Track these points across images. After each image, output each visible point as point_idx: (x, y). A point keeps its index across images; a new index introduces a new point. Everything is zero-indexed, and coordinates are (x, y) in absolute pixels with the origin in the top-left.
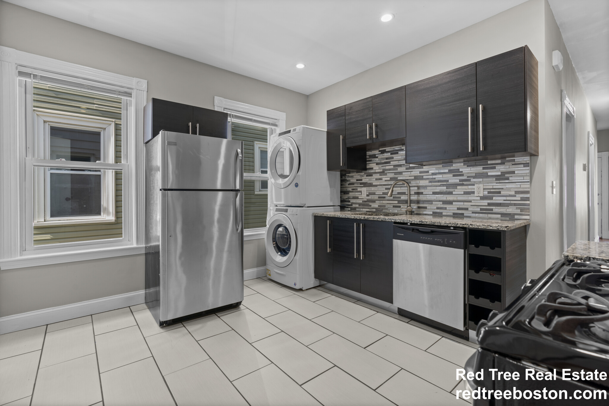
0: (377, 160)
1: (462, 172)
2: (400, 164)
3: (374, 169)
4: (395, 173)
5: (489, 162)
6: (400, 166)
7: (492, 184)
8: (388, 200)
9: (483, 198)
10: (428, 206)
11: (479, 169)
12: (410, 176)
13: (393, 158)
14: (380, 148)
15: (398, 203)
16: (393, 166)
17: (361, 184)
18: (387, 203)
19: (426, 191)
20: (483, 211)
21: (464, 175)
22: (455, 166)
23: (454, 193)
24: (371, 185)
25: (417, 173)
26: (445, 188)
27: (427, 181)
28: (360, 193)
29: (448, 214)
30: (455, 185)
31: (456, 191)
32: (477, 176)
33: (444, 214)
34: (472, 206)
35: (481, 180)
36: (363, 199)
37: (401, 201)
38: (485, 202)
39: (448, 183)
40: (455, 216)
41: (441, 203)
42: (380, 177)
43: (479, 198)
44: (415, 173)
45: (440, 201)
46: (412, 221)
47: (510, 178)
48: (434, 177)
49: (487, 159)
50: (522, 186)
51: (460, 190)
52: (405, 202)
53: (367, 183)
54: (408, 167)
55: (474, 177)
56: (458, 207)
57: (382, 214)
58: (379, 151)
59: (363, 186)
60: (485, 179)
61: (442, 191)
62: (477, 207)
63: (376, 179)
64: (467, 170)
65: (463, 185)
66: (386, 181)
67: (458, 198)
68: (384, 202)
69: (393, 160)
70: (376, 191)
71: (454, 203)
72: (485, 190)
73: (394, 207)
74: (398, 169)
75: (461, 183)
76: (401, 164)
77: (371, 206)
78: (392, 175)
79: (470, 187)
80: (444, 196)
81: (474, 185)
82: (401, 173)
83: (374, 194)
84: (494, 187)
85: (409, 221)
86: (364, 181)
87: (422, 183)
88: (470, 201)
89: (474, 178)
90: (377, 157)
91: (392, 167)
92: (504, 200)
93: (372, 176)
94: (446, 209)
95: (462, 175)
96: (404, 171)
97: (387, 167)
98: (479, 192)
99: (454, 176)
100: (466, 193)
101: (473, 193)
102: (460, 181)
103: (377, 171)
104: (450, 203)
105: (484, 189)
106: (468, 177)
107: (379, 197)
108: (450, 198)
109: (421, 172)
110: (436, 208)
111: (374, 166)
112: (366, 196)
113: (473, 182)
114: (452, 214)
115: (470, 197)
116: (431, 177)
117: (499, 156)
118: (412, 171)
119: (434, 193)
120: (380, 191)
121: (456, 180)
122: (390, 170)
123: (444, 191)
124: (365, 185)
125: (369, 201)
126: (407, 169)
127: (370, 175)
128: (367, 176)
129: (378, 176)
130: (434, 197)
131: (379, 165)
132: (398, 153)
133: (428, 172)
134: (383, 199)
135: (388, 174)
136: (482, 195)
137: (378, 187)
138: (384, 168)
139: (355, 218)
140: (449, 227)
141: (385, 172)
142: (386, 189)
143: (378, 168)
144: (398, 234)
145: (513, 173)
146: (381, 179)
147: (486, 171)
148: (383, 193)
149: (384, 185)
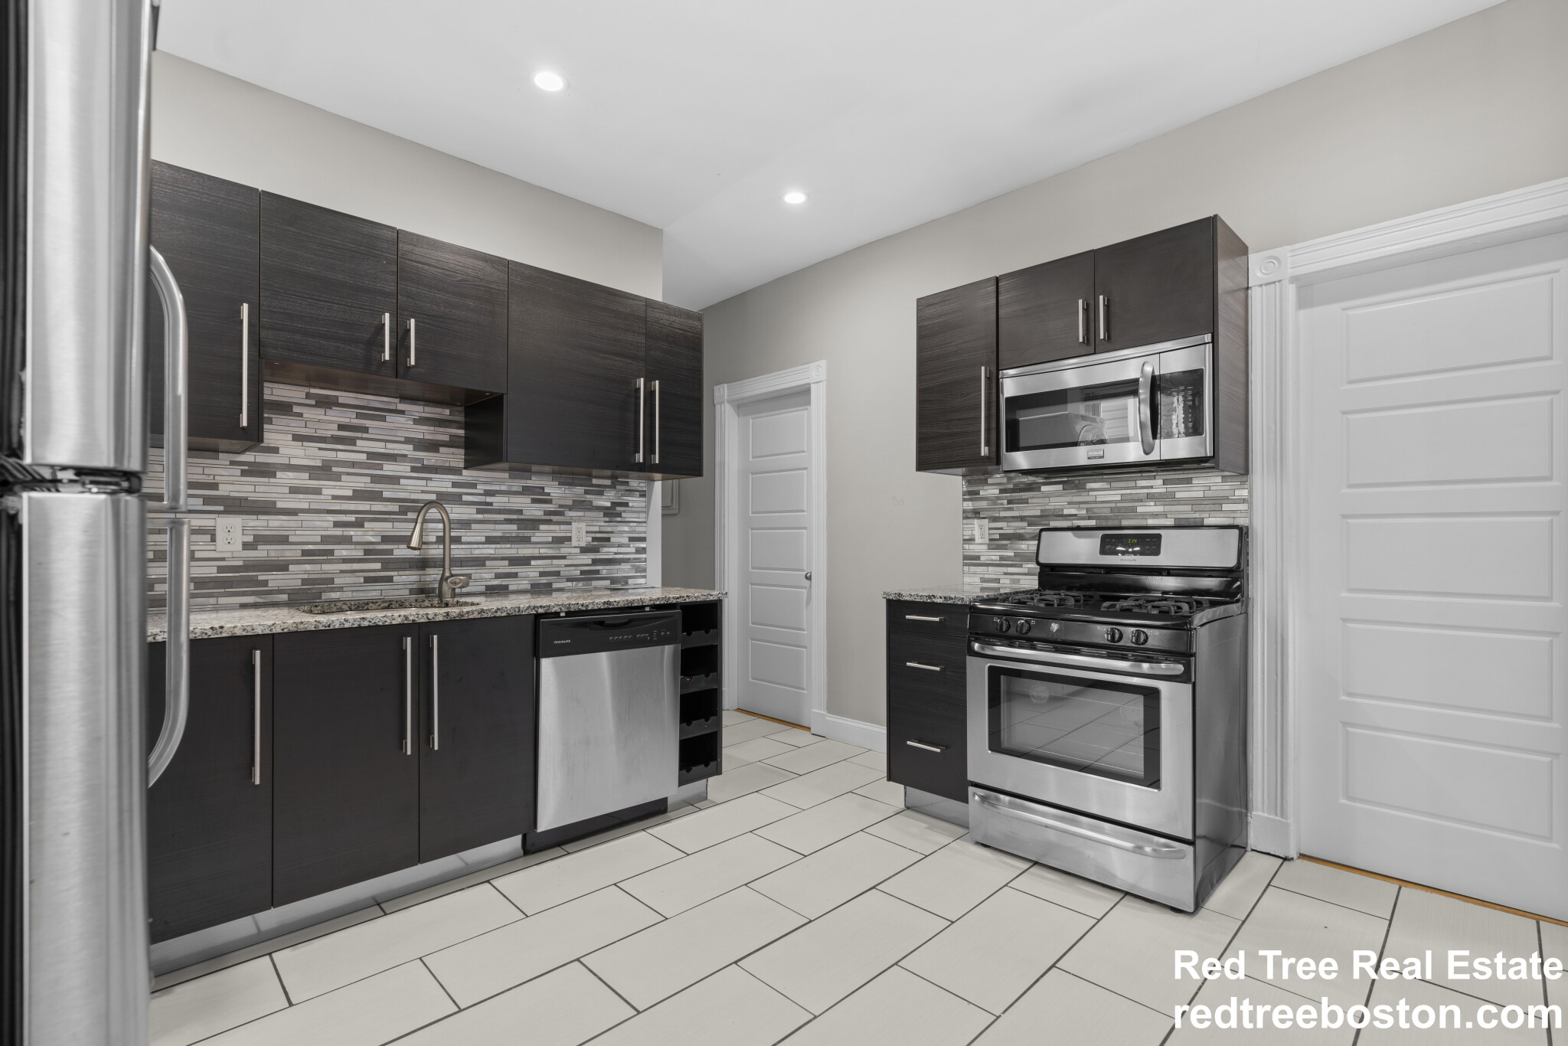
0: (297, 426)
1: (549, 494)
2: (391, 452)
3: (281, 451)
4: (375, 479)
5: (595, 481)
6: (392, 458)
7: (598, 524)
8: (345, 561)
9: (584, 550)
10: (474, 571)
11: (578, 492)
12: (423, 492)
13: (365, 430)
14: (315, 387)
15: (383, 569)
16: (365, 455)
17: (207, 500)
18: (342, 572)
19: (468, 534)
20: (588, 575)
21: (554, 502)
22: (535, 482)
23: (533, 539)
24: (267, 508)
26: (514, 527)
27: (473, 510)
28: (208, 538)
29: (521, 587)
30: (534, 524)
31: (536, 534)
32: (579, 505)
33: (511, 588)
34: (566, 566)
35: (581, 514)
36: (223, 559)
37: (395, 563)
38: (587, 559)
39: (521, 517)
40: (537, 589)
41: (506, 563)
42: (314, 483)
43: (578, 551)
44: (441, 484)
45: (503, 559)
46: (587, 606)
47: (623, 515)
48: (489, 499)
49: (591, 476)
50: (638, 529)
51: (545, 533)
52: (408, 564)
53: (246, 499)
54: (420, 465)
55: (571, 508)
56: (542, 570)
57: (345, 607)
58: (308, 396)
59: (221, 508)
60: (588, 514)
61: (508, 535)
62: (576, 568)
63: (294, 490)
64: (555, 491)
65: (549, 522)
66: (335, 497)
67: (542, 551)
68: (326, 567)
69: (365, 435)
70: (293, 533)
71: (533, 562)
72: (588, 535)
73: (367, 580)
74: (385, 467)
75: (548, 517)
76: (396, 452)
77: (265, 583)
78: (363, 483)
79: (563, 527)
80: (513, 546)
81: (570, 523)
82: (394, 480)
83: (284, 540)
84: (603, 529)
86: (224, 490)
87: (456, 512)
88: (564, 557)
89: (570, 510)
90: (301, 415)
91: (363, 457)
92: (615, 554)
93: (274, 476)
94: (515, 575)
95: (549, 502)
96: (403, 474)
97: (342, 456)
98: (579, 538)
99: (534, 501)
100: (557, 540)
101: (569, 539)
102: (547, 513)
103: (294, 462)
104: (525, 561)
105: (587, 532)
106: (561, 506)
107: (304, 553)
108: (525, 551)
109: (454, 485)
110: (493, 575)
111: (282, 442)
112: (240, 547)
113: (569, 518)
114: (529, 588)
115: (564, 549)
116: (483, 499)
117: (608, 473)
118: (430, 479)
119: (490, 540)
120: (313, 529)
121: (536, 511)
122: (353, 464)
123: (514, 535)
124: (236, 506)
125: (249, 566)
126: (413, 469)
127: (266, 471)
128: (244, 473)
129: (302, 479)
130: (489, 550)
131: (305, 444)
132: (383, 419)
133: (474, 486)
134: (326, 558)
135: (344, 477)
136: (583, 544)
137: (302, 516)
138: (331, 455)
139: (406, 622)
140: (642, 608)
141: (334, 469)
142: (337, 524)
143: (300, 452)
144: (557, 642)
145: (626, 505)
146: (317, 491)
147: (589, 497)
148: (325, 540)
149: (329, 512)
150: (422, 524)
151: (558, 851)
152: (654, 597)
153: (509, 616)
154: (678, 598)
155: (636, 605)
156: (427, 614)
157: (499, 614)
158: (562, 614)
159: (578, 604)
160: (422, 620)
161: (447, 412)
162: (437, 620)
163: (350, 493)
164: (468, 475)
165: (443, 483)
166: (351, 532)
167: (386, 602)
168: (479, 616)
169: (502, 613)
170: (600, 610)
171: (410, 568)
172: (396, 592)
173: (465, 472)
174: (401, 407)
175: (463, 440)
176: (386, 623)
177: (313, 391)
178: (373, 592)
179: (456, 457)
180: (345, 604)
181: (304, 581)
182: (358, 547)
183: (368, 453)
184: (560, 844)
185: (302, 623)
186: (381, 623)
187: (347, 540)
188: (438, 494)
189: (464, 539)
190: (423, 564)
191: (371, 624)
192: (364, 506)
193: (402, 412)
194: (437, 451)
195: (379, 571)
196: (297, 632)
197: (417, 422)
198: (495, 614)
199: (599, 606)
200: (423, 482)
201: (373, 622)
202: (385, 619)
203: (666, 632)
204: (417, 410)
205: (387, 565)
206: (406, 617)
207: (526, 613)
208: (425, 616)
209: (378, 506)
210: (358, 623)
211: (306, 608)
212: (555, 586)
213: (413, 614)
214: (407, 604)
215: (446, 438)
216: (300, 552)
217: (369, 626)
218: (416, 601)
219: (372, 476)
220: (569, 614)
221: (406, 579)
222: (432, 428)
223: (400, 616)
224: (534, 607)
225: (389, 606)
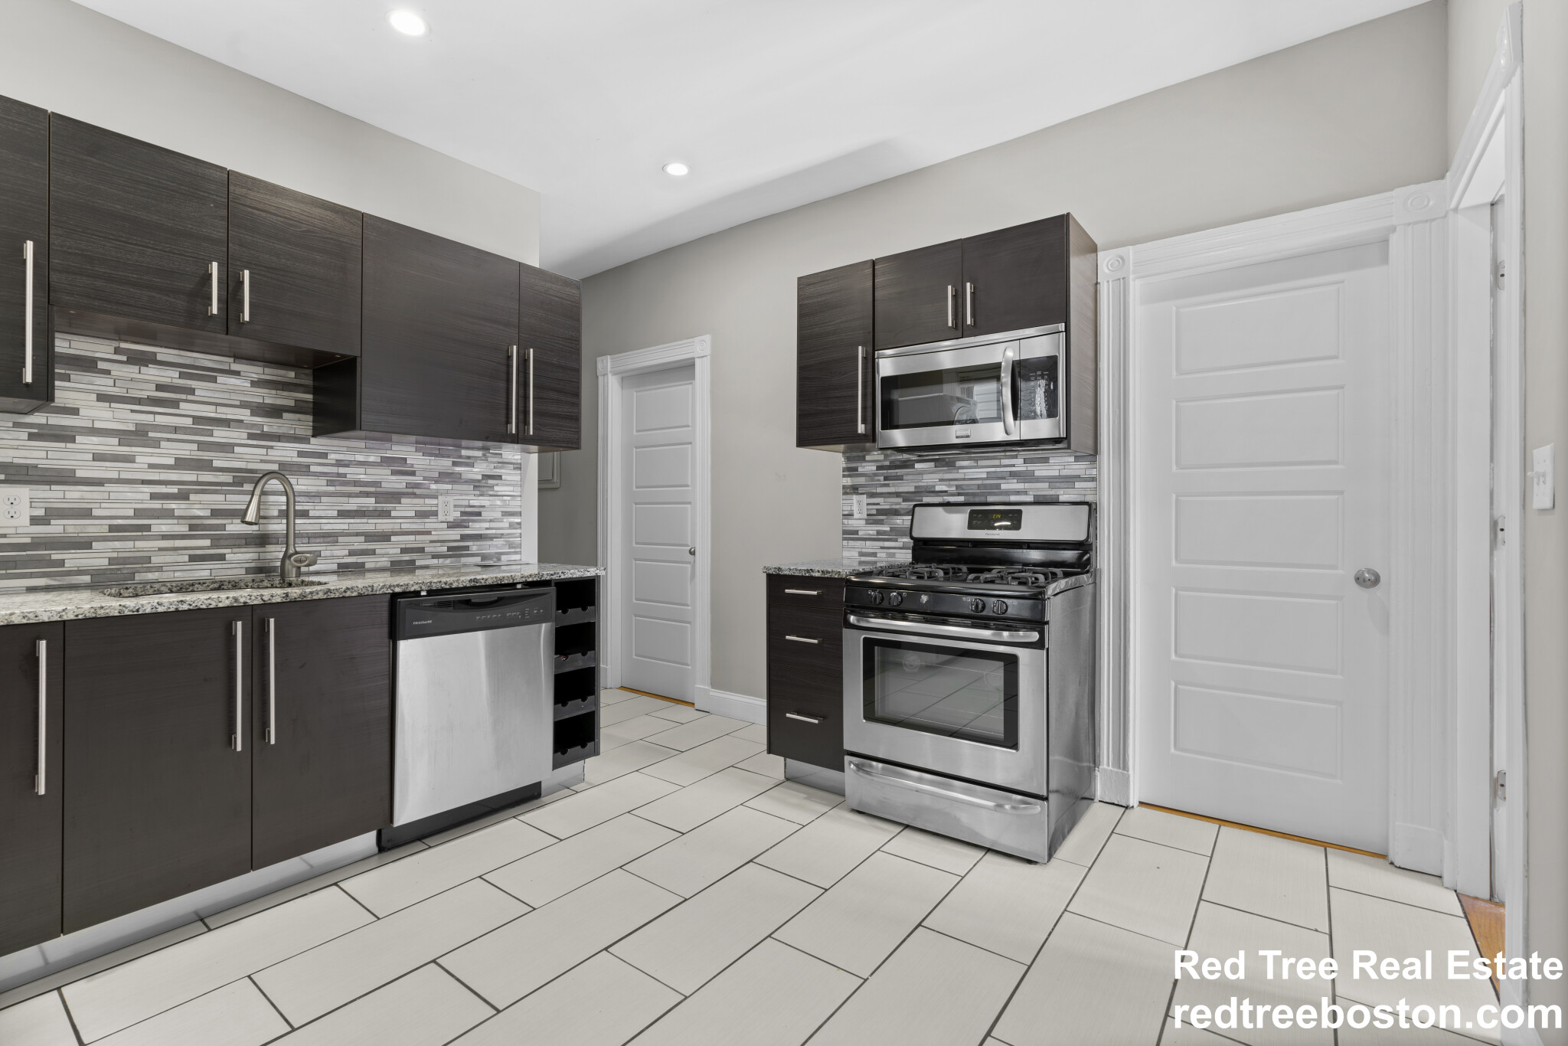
0: (103, 384)
1: (412, 466)
2: (224, 416)
4: (202, 446)
5: (464, 452)
6: (226, 423)
7: (468, 498)
8: (165, 537)
9: (452, 525)
10: (324, 548)
11: (445, 463)
12: (262, 461)
13: (192, 391)
14: (126, 341)
15: (212, 547)
16: (191, 419)
18: (160, 549)
19: (317, 508)
20: (456, 551)
21: (417, 474)
22: (398, 450)
23: (393, 514)
24: (64, 477)
25: (288, 453)
26: (372, 500)
27: (323, 481)
29: (379, 565)
30: (395, 497)
31: (397, 508)
32: (444, 477)
33: (367, 566)
34: (432, 542)
35: (449, 487)
36: (4, 536)
37: (227, 539)
38: (455, 534)
39: (379, 489)
40: (396, 567)
41: (362, 539)
42: (125, 450)
43: (445, 526)
44: (284, 453)
45: (357, 534)
46: (451, 584)
47: (496, 488)
48: (342, 470)
49: (460, 447)
50: (512, 503)
51: (406, 508)
52: (244, 541)
53: (34, 467)
54: (259, 432)
56: (403, 546)
58: (117, 351)
59: (2, 477)
60: (456, 487)
61: (363, 509)
62: (442, 544)
63: (97, 457)
64: (419, 461)
65: (414, 495)
66: (151, 466)
67: (404, 526)
68: (140, 544)
69: (190, 397)
70: (98, 505)
71: (393, 538)
72: (456, 509)
73: (193, 559)
74: (216, 433)
75: (411, 490)
76: (229, 417)
77: (60, 563)
78: (188, 450)
79: (428, 501)
80: (370, 521)
81: (436, 497)
82: (227, 448)
83: (85, 514)
84: (472, 503)
85: (446, 584)
87: (301, 484)
88: (429, 533)
89: (436, 482)
90: (108, 372)
91: (188, 422)
92: (487, 529)
93: (73, 441)
94: (373, 552)
95: (413, 473)
96: (238, 441)
97: (161, 420)
98: (446, 513)
99: (394, 473)
100: (421, 515)
101: (435, 514)
102: (409, 486)
103: (98, 425)
104: (385, 537)
105: (455, 506)
106: (425, 478)
107: (112, 528)
108: (383, 525)
109: (301, 454)
110: (346, 552)
111: (82, 402)
112: (27, 522)
113: (434, 491)
114: (389, 565)
115: (429, 524)
116: (334, 470)
117: (479, 444)
119: (343, 514)
121: (398, 483)
122: (176, 429)
123: (371, 509)
124: (21, 475)
125: (42, 542)
126: (251, 436)
127: (62, 435)
128: (32, 437)
129: (111, 445)
130: (342, 525)
131: (113, 405)
132: (214, 380)
133: (324, 455)
134: (140, 534)
135: (163, 444)
136: (451, 519)
137: (108, 487)
138: (149, 418)
139: (235, 604)
140: (513, 585)
141: (151, 434)
142: (154, 496)
143: (108, 415)
144: (417, 623)
145: (499, 477)
146: (130, 459)
147: (458, 469)
148: (139, 513)
149: (144, 482)
150: (260, 496)
151: (419, 846)
152: (526, 574)
153: (360, 595)
154: (552, 575)
155: (506, 582)
156: (262, 595)
157: (348, 594)
158: (424, 593)
159: (440, 582)
160: (255, 602)
161: (292, 374)
162: (274, 601)
163: (172, 461)
164: (318, 444)
165: (287, 452)
166: (172, 505)
167: (216, 582)
168: (325, 597)
169: (352, 592)
170: (465, 588)
171: (247, 545)
172: (230, 572)
173: (313, 440)
174: (235, 367)
175: (311, 405)
176: (211, 606)
177: (124, 345)
178: (202, 571)
179: (303, 424)
180: (164, 585)
181: (111, 561)
182: (181, 521)
183: (194, 417)
184: (420, 838)
185: (102, 607)
186: (204, 607)
187: (169, 514)
188: (281, 464)
189: (311, 514)
190: (263, 540)
191: (191, 607)
192: (189, 476)
193: (237, 373)
194: (281, 417)
195: (208, 548)
196: (95, 618)
197: (254, 384)
198: (344, 594)
199: (465, 584)
200: (263, 451)
201: (194, 605)
202: (209, 602)
203: (539, 610)
204: (255, 371)
205: (217, 542)
206: (236, 600)
207: (381, 592)
208: (259, 598)
209: (207, 477)
210: (175, 607)
211: (113, 591)
212: (418, 563)
213: (245, 596)
214: (242, 584)
215: (292, 403)
216: (107, 527)
217: (189, 610)
218: (253, 581)
219: (199, 443)
220: (430, 592)
221: (240, 559)
222: (274, 392)
223: (228, 598)
224: (390, 586)
225: (220, 587)
